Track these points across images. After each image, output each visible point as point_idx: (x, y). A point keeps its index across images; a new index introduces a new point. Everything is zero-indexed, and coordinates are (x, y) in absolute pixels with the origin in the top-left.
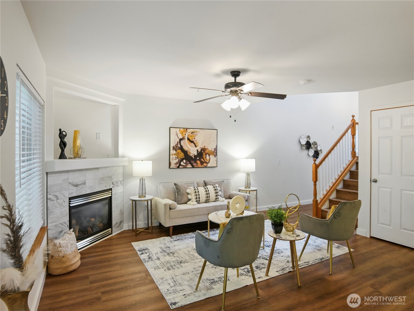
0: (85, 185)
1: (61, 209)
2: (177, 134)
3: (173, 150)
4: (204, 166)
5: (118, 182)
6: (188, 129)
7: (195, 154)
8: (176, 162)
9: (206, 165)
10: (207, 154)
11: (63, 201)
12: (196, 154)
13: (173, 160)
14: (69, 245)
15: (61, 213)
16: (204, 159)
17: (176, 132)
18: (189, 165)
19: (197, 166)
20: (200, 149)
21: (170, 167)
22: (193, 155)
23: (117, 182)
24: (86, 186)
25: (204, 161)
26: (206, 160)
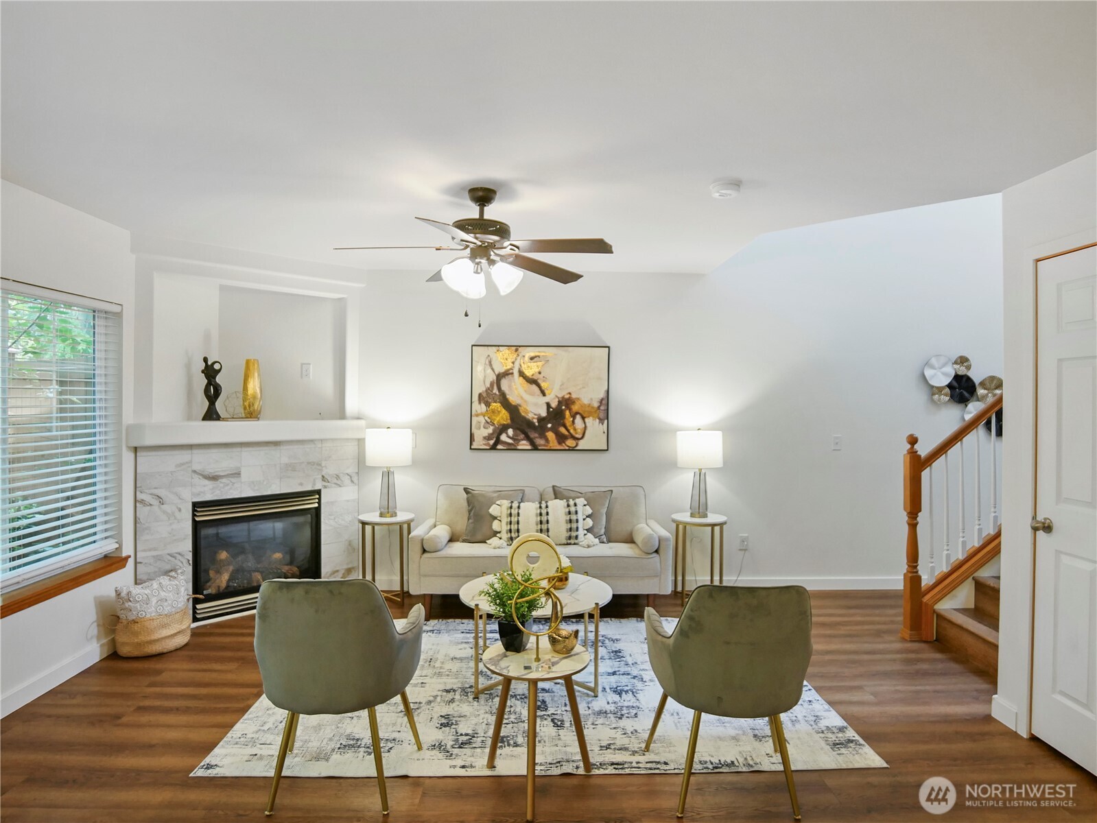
0: (237, 477)
1: (171, 524)
2: (490, 362)
3: (480, 403)
4: (567, 448)
5: (341, 475)
6: (520, 349)
7: (540, 414)
8: (487, 435)
9: (574, 445)
10: (577, 413)
11: (177, 508)
12: (544, 414)
13: (480, 428)
14: (154, 600)
15: (170, 534)
16: (569, 428)
17: (489, 356)
18: (524, 442)
19: (547, 446)
20: (557, 400)
21: (472, 447)
22: (536, 417)
23: (338, 477)
24: (243, 481)
25: (566, 433)
26: (575, 429)
